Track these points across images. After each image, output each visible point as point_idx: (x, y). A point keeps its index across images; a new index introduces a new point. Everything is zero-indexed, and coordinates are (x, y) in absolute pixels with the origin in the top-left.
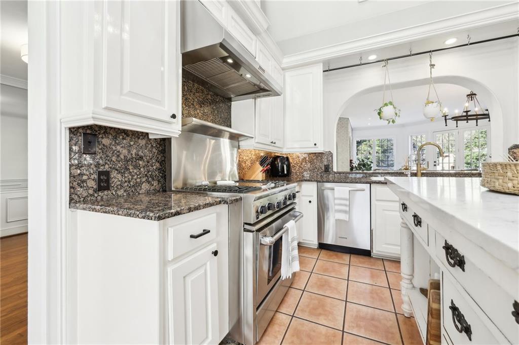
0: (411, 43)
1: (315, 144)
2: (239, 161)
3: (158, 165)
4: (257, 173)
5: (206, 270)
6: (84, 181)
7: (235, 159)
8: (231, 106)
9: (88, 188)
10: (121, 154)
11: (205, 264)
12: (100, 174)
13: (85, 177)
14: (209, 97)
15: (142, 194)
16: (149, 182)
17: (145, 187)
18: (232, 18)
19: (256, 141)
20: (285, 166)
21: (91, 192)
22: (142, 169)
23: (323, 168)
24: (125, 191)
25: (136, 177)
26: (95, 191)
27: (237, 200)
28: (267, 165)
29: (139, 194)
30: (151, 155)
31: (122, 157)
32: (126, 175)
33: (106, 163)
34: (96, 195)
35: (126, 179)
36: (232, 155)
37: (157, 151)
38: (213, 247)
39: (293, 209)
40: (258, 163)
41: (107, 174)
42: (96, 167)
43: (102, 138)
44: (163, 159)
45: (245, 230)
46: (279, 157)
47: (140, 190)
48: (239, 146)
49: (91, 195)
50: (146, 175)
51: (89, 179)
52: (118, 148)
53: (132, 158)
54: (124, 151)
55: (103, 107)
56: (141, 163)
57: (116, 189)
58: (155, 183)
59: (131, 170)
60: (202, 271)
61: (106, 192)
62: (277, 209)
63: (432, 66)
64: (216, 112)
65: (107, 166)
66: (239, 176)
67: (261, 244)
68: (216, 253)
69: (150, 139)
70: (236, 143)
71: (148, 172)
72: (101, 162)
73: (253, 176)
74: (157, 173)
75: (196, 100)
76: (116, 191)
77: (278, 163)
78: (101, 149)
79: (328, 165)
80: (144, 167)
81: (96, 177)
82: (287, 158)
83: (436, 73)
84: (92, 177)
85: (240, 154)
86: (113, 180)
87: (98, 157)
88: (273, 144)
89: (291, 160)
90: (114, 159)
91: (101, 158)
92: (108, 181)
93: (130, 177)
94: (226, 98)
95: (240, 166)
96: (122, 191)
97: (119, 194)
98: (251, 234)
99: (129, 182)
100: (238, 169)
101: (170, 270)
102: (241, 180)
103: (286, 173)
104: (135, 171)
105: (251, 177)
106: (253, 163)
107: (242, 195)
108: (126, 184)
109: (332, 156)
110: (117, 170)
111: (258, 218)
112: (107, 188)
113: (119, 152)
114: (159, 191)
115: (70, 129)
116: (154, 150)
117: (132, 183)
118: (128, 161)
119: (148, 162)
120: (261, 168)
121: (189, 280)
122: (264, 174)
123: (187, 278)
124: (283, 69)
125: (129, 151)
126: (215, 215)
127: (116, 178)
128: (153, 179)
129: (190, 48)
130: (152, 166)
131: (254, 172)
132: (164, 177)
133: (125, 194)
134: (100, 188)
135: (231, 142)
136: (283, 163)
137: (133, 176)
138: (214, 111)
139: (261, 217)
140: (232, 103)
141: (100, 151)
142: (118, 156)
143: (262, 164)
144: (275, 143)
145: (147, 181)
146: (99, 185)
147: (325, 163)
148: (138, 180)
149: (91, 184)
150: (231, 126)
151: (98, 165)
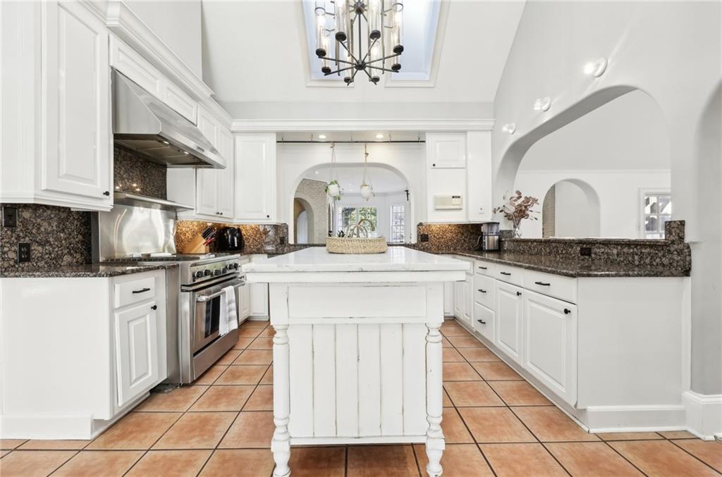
1: (268, 216)
2: (177, 232)
3: (80, 237)
4: (199, 246)
5: (146, 321)
6: (5, 253)
7: (171, 231)
8: (166, 173)
9: (9, 259)
10: (41, 226)
11: (145, 316)
12: (21, 246)
13: (6, 249)
14: (139, 164)
15: (64, 266)
16: (71, 254)
17: (67, 258)
18: (168, 88)
19: (198, 212)
20: (236, 238)
21: (12, 263)
22: (63, 242)
23: (279, 241)
24: (46, 263)
25: (56, 249)
26: (16, 262)
27: (174, 266)
28: (212, 237)
29: (61, 266)
30: (73, 227)
31: (42, 229)
32: (47, 248)
33: (26, 236)
34: (17, 266)
35: (47, 251)
36: (167, 227)
37: (79, 224)
38: (153, 303)
39: (235, 277)
40: (200, 235)
41: (28, 246)
42: (16, 239)
43: (23, 212)
44: (86, 231)
45: (182, 291)
46: (228, 228)
47: (62, 262)
48: (176, 217)
49: (12, 266)
50: (68, 248)
51: (10, 250)
52: (39, 220)
53: (53, 231)
54: (44, 224)
55: (43, 189)
56: (62, 235)
57: (36, 260)
58: (78, 256)
59: (52, 243)
60: (142, 320)
61: (26, 264)
62: (215, 276)
63: (367, 154)
64: (147, 180)
65: (27, 238)
66: (177, 250)
67: (197, 302)
68: (155, 308)
69: (73, 212)
70: (174, 214)
71: (70, 244)
72: (21, 234)
73: (195, 249)
74: (79, 245)
75: (123, 168)
76: (36, 263)
77: (228, 235)
78: (21, 222)
79: (284, 238)
80: (65, 239)
81: (17, 249)
82: (239, 230)
83: (370, 160)
84: (13, 249)
85: (177, 225)
86: (34, 251)
87: (19, 230)
88: (219, 215)
89: (243, 232)
90: (34, 231)
91: (21, 230)
92: (28, 252)
93: (51, 249)
94: (161, 165)
95: (178, 238)
96: (43, 262)
97: (40, 265)
98: (188, 293)
99: (50, 254)
100: (175, 242)
101: (117, 315)
102: (179, 252)
103: (236, 245)
104: (56, 243)
105: (192, 250)
106: (195, 234)
107: (180, 263)
108: (47, 256)
109: (287, 228)
110: (37, 242)
111: (194, 281)
112: (28, 259)
113: (39, 224)
114: (82, 264)
116: (76, 222)
117: (53, 255)
118: (48, 233)
119: (70, 234)
120: (204, 241)
121: (132, 325)
122: (208, 247)
123: (130, 324)
124: (233, 132)
125: (50, 224)
126: (153, 278)
127: (37, 250)
128: (76, 252)
130: (74, 238)
131: (195, 245)
132: (89, 250)
133: (46, 266)
134: (22, 260)
135: (166, 214)
136: (233, 235)
137: (54, 248)
138: (145, 180)
139: (198, 280)
140: (168, 169)
141: (20, 224)
142: (39, 229)
143: (205, 236)
144: (221, 214)
145: (69, 253)
146: (20, 257)
147: (281, 236)
148: (60, 252)
149: (12, 255)
150: (166, 194)
151: (18, 238)
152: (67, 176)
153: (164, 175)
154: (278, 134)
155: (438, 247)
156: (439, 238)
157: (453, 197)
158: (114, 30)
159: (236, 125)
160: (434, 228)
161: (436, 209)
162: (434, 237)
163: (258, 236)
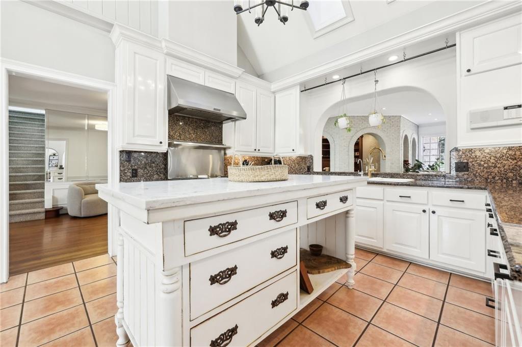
0: (361, 64)
1: (293, 150)
2: (225, 163)
3: (163, 166)
6: (126, 173)
8: (222, 127)
9: (127, 176)
12: (133, 170)
13: (126, 171)
14: (202, 124)
17: (156, 177)
18: (209, 76)
19: (236, 150)
21: (129, 177)
23: (306, 169)
24: (145, 178)
26: (130, 177)
30: (159, 161)
31: (143, 162)
32: (145, 171)
33: (135, 165)
35: (145, 173)
37: (163, 159)
41: (136, 170)
43: (134, 154)
47: (153, 178)
49: (129, 179)
50: (156, 171)
51: (128, 172)
52: (142, 158)
53: (149, 163)
54: (144, 160)
56: (153, 165)
57: (140, 177)
58: (162, 175)
59: (148, 169)
61: (135, 178)
63: (377, 81)
64: (208, 133)
65: (136, 167)
69: (159, 153)
71: (158, 169)
74: (162, 170)
78: (133, 159)
79: (310, 166)
80: (155, 167)
81: (131, 171)
85: (225, 159)
88: (257, 151)
90: (139, 163)
91: (133, 163)
92: (136, 173)
93: (147, 171)
94: (218, 123)
97: (142, 179)
99: (147, 174)
104: (150, 169)
108: (145, 175)
109: (311, 159)
110: (141, 168)
112: (136, 176)
113: (142, 160)
115: (120, 151)
116: (161, 158)
118: (146, 164)
119: (158, 165)
125: (147, 159)
127: (140, 172)
128: (161, 173)
129: (174, 106)
130: (160, 167)
134: (133, 176)
137: (149, 171)
140: (223, 125)
142: (141, 162)
144: (259, 150)
145: (157, 174)
146: (132, 175)
147: (308, 165)
148: (152, 173)
149: (129, 174)
150: (222, 140)
151: (132, 166)
152: (138, 136)
153: (221, 129)
154: (301, 84)
155: (487, 179)
156: (489, 167)
157: (506, 108)
158: (168, 54)
159: (274, 87)
160: (478, 153)
161: (472, 129)
162: (480, 165)
163: (293, 165)
